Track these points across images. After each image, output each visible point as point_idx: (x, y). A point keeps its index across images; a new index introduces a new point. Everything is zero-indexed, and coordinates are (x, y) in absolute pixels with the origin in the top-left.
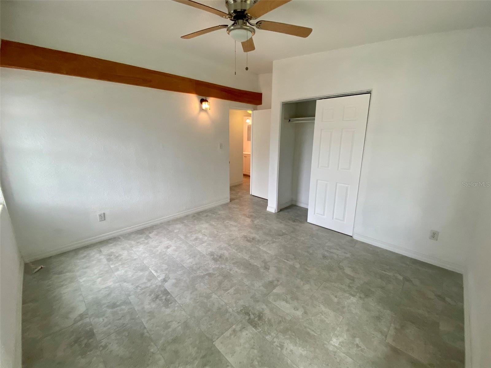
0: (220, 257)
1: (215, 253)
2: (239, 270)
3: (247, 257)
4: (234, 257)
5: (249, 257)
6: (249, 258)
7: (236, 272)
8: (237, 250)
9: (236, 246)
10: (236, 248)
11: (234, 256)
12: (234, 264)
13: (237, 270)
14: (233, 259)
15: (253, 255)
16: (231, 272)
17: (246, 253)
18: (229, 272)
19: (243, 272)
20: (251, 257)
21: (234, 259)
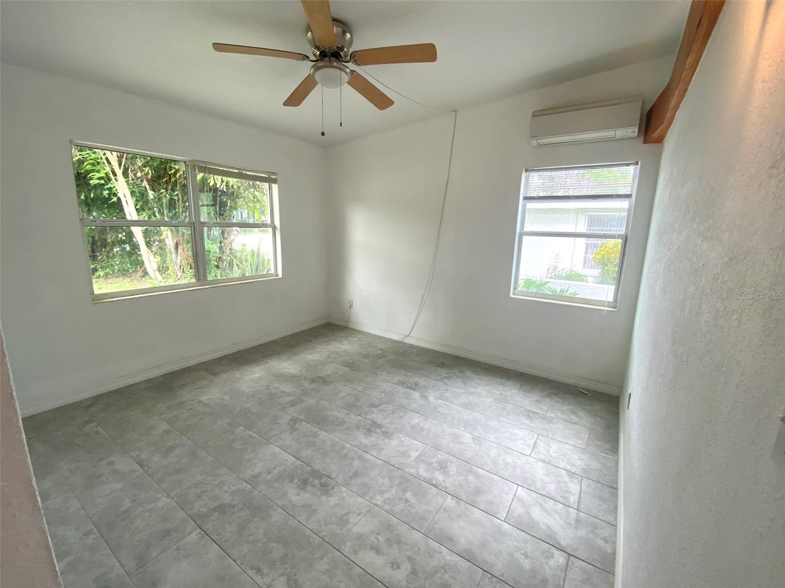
0: (369, 430)
1: (382, 438)
2: (335, 414)
3: (323, 434)
4: (346, 432)
5: (319, 434)
6: (319, 432)
7: (339, 412)
8: (343, 447)
9: (346, 456)
10: (345, 451)
11: (346, 434)
12: (344, 422)
13: (339, 415)
14: (347, 429)
15: (312, 440)
16: (346, 411)
17: (325, 442)
18: (349, 411)
19: (330, 413)
20: (315, 435)
21: (345, 430)
